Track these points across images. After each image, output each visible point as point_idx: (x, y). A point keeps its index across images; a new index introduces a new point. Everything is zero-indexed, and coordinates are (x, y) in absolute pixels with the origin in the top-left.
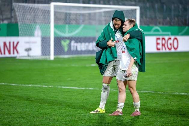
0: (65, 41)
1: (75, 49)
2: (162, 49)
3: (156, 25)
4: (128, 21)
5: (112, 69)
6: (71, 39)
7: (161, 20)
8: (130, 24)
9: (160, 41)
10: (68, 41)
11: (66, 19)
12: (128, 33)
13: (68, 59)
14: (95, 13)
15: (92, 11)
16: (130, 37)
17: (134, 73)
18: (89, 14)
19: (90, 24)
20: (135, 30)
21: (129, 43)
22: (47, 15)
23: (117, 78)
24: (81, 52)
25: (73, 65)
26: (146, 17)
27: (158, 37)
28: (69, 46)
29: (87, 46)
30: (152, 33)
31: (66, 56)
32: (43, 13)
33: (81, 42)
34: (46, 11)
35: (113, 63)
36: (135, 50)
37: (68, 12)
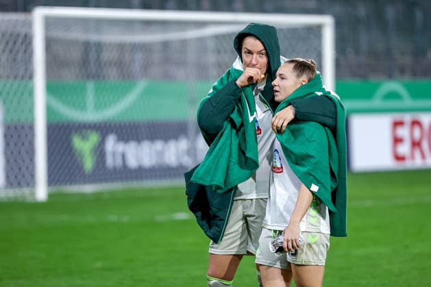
0: (84, 138)
1: (119, 162)
2: (413, 157)
3: (390, 76)
4: (292, 65)
5: (241, 229)
6: (104, 129)
7: (407, 60)
8: (298, 76)
9: (403, 132)
10: (94, 138)
11: (85, 62)
12: (290, 104)
13: (97, 198)
14: (184, 43)
15: (174, 35)
16: (296, 115)
17: (316, 239)
18: (166, 45)
19: (168, 77)
20: (313, 93)
21: (292, 138)
22: (21, 52)
23: (260, 259)
24: (141, 173)
25: (113, 218)
26: (357, 51)
27: (398, 116)
28: (100, 151)
29: (161, 154)
30: (376, 102)
31: (88, 189)
32: (7, 43)
33: (139, 140)
34: (18, 35)
35: (244, 208)
36: (313, 160)
37: (93, 37)
